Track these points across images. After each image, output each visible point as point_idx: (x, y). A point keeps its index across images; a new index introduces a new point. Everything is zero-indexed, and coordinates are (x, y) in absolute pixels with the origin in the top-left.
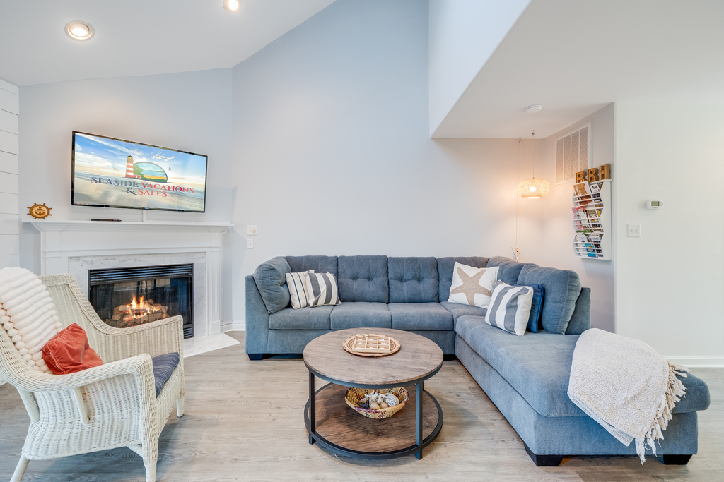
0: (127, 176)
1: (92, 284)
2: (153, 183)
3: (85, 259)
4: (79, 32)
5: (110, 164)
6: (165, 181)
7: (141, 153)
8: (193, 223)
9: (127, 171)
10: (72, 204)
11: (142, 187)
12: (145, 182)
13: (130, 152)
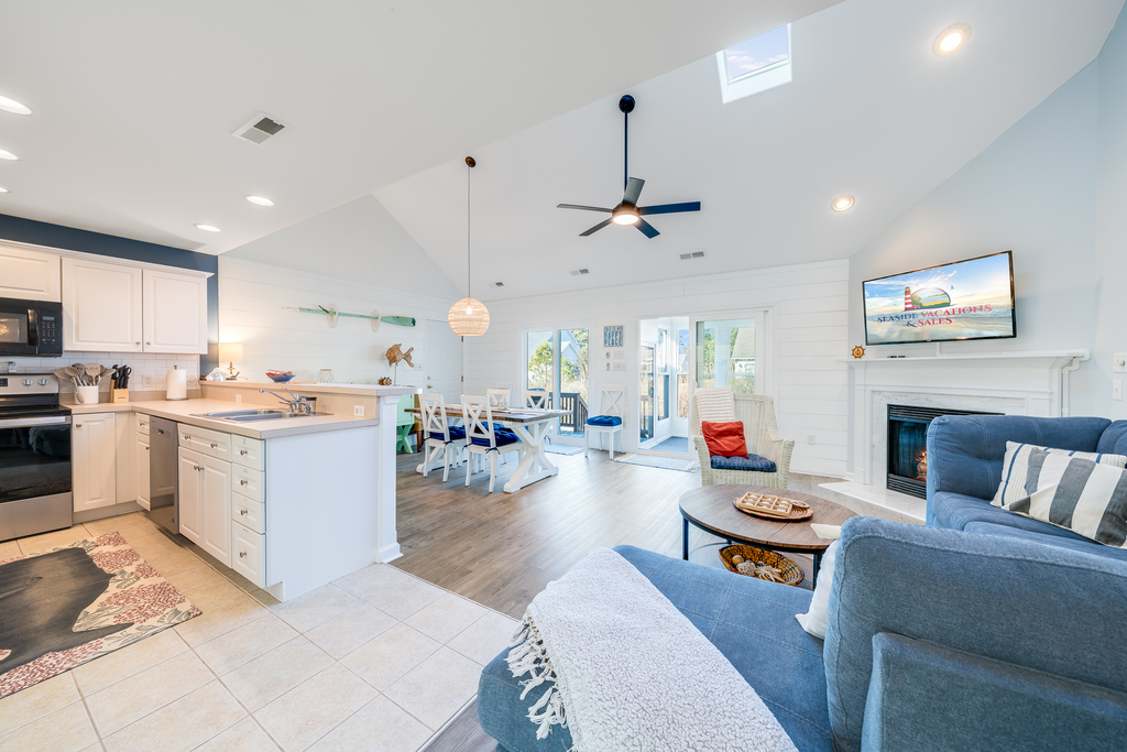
1: (892, 418)
2: (933, 310)
3: (884, 395)
4: (843, 204)
5: (891, 302)
6: (948, 305)
7: (917, 281)
10: (868, 344)
11: (921, 317)
12: (924, 311)
13: (905, 284)
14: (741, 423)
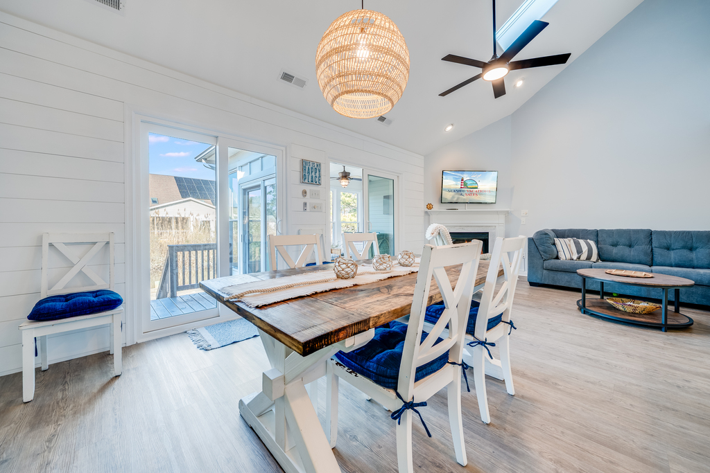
0: (461, 188)
2: (472, 190)
5: (455, 183)
6: (477, 188)
7: (467, 175)
8: (489, 209)
9: (461, 185)
10: (441, 202)
11: (466, 192)
12: (468, 189)
13: (462, 176)
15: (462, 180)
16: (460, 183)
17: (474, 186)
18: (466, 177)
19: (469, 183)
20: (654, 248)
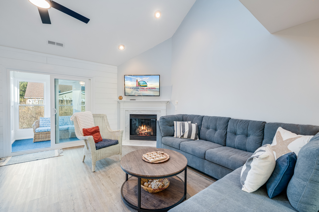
0: (137, 86)
1: (131, 118)
2: (143, 87)
3: (129, 111)
4: (122, 48)
5: (132, 83)
6: (146, 86)
8: (157, 100)
9: (137, 84)
10: (125, 95)
11: (140, 89)
12: (141, 87)
13: (137, 78)
14: (98, 127)
15: (137, 81)
16: (135, 83)
17: (145, 85)
18: (139, 79)
19: (141, 83)
20: (228, 133)
